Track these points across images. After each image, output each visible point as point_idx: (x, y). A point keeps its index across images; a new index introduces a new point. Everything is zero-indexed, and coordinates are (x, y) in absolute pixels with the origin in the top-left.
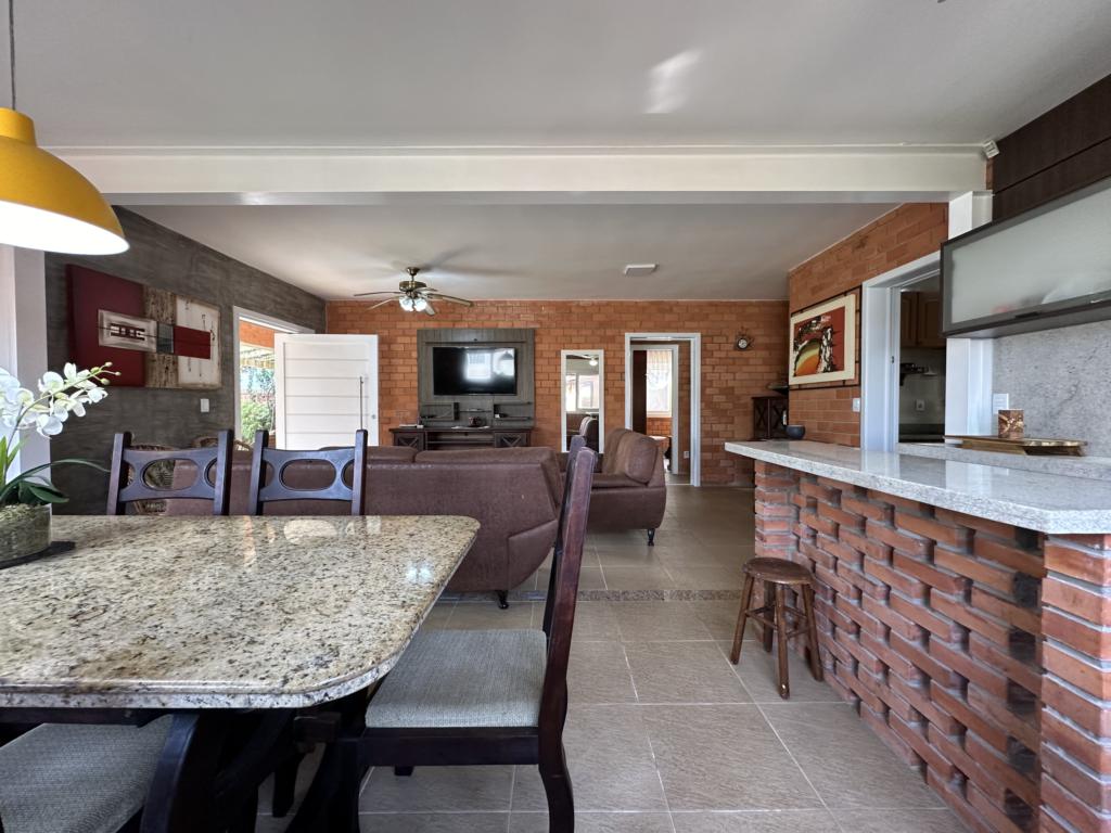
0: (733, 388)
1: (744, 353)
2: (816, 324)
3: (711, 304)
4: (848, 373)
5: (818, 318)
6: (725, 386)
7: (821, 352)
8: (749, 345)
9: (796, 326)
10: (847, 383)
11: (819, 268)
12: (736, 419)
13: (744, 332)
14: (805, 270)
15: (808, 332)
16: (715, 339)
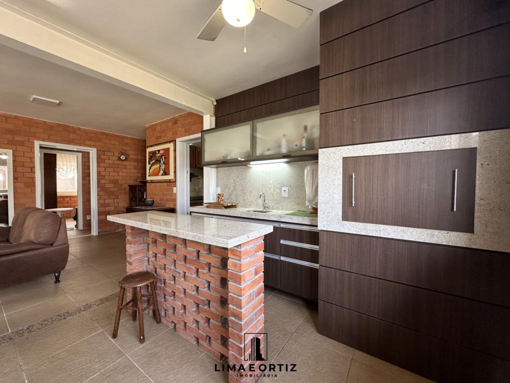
0: (117, 180)
1: (123, 162)
2: (158, 153)
3: (103, 134)
4: (171, 177)
5: (159, 151)
6: (113, 179)
7: (160, 166)
8: (126, 158)
9: (149, 152)
10: (171, 181)
11: (159, 128)
12: (120, 196)
13: (123, 151)
14: (153, 127)
15: (155, 156)
16: (106, 153)
